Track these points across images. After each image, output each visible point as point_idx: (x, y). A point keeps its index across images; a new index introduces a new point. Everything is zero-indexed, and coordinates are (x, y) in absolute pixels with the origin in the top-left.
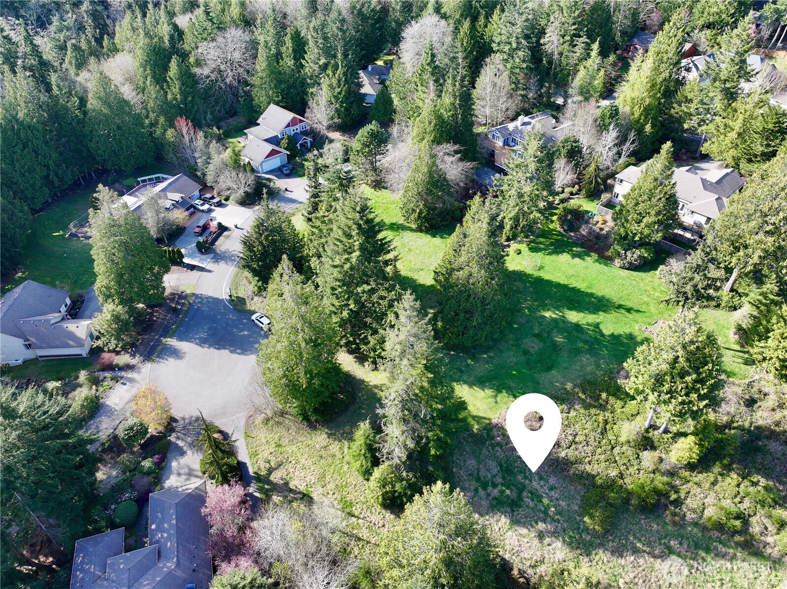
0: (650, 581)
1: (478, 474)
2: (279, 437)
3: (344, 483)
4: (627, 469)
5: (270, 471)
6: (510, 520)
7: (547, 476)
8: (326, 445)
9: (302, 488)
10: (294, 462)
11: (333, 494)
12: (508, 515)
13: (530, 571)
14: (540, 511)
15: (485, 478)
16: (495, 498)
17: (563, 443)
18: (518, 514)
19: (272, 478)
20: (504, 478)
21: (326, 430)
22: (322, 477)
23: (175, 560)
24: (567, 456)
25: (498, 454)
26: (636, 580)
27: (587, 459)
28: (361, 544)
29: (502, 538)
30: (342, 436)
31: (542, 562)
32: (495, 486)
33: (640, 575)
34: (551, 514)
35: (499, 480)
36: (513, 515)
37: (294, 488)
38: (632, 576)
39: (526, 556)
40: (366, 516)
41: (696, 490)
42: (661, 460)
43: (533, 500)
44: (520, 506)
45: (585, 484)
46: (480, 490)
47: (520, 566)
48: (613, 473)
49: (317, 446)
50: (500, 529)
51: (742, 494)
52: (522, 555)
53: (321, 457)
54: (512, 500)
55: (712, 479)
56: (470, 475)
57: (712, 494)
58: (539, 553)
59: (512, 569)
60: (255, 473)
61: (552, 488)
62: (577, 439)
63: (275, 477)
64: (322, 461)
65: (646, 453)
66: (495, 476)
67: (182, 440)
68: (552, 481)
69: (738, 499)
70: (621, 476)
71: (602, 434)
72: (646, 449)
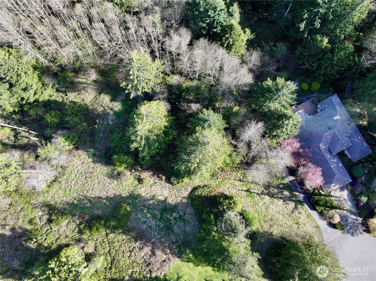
0: (103, 186)
1: (184, 224)
2: (300, 229)
3: (254, 207)
4: (103, 240)
5: (296, 208)
6: (166, 202)
7: (147, 229)
8: (271, 228)
9: (276, 200)
10: (285, 215)
11: (258, 200)
12: (168, 204)
13: (157, 181)
14: (151, 209)
15: (181, 222)
16: (174, 212)
17: (137, 249)
18: (162, 205)
19: (293, 204)
20: (170, 223)
21: (275, 237)
22: (267, 208)
23: (322, 150)
24: (136, 243)
25: (174, 237)
26: (109, 185)
27: (124, 242)
28: (238, 178)
29: (170, 193)
30: (264, 235)
31: (151, 186)
32: (175, 218)
33: (107, 187)
34: (146, 209)
35: (173, 222)
36: (165, 205)
37: (280, 200)
38: (111, 186)
39: (159, 187)
40: (239, 191)
41: (68, 233)
42: (83, 248)
43: (155, 214)
44: (162, 209)
45: (127, 227)
46: (183, 215)
47: (161, 182)
48: (111, 236)
49: (276, 227)
50: (172, 196)
51: (45, 235)
52: (161, 187)
53: (271, 220)
54: (165, 212)
55: (58, 241)
56: (188, 222)
57: (61, 232)
58: (153, 188)
59: (166, 179)
60: (303, 205)
61: (145, 222)
62: (129, 253)
63: (292, 205)
64: (270, 217)
65: (91, 252)
66: (175, 224)
67: (354, 219)
68: (144, 227)
69: (48, 232)
70: (107, 235)
71: (114, 260)
72: (90, 253)
